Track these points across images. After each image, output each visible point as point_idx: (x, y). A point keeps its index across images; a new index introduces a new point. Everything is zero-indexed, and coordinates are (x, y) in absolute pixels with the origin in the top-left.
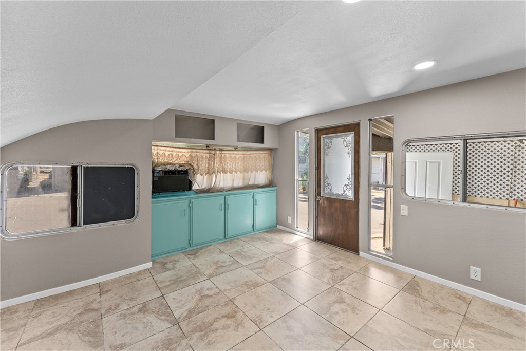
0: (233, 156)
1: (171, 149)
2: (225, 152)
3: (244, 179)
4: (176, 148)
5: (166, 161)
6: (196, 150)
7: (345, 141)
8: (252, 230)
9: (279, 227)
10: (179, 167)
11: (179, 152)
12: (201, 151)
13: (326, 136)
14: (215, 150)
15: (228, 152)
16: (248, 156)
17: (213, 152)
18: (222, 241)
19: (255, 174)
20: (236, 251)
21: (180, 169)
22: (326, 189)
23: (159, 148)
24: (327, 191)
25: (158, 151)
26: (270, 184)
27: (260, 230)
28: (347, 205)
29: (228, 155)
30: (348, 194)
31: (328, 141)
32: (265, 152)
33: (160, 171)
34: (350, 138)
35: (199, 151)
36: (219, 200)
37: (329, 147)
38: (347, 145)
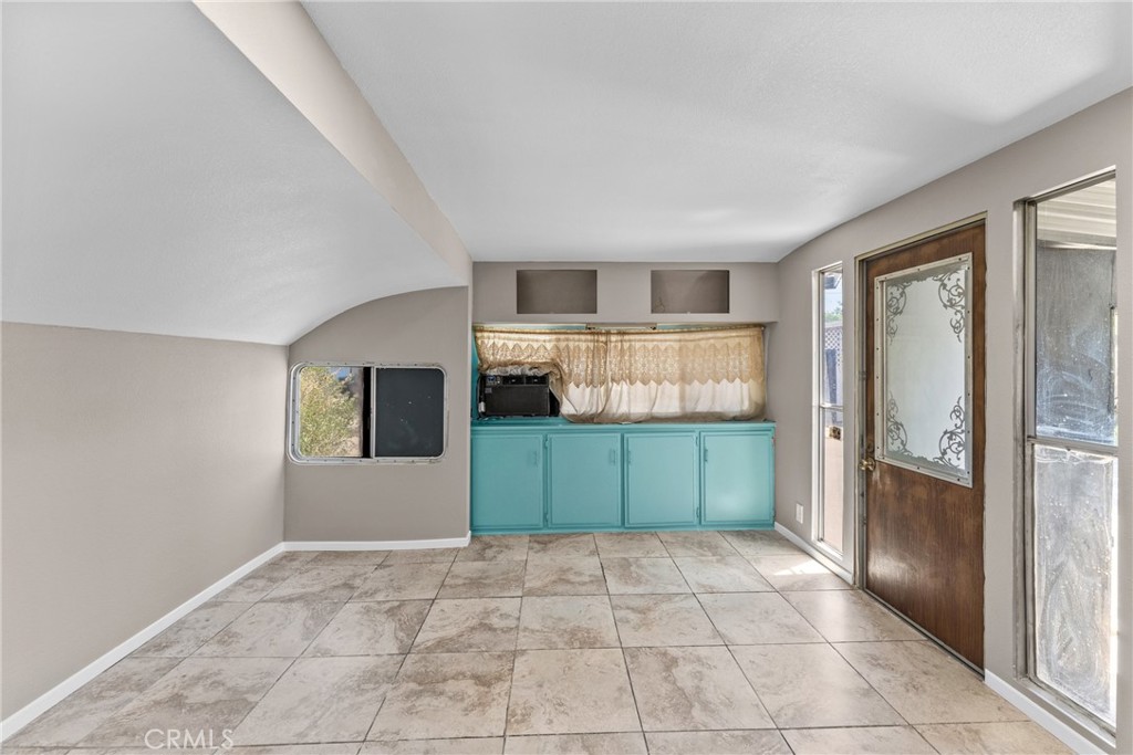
0: (650, 345)
1: (517, 336)
2: (632, 337)
3: (682, 398)
4: (527, 333)
5: (510, 358)
6: (567, 336)
7: (944, 286)
8: (696, 520)
9: (779, 527)
10: (531, 369)
11: (533, 340)
12: (576, 337)
13: (889, 276)
14: (608, 333)
15: (637, 337)
16: (691, 345)
17: (603, 338)
18: (615, 530)
19: (714, 388)
20: (625, 559)
21: (530, 373)
22: (890, 440)
23: (497, 334)
24: (895, 446)
25: (496, 340)
26: (760, 414)
27: (718, 526)
28: (949, 497)
29: (638, 345)
30: (955, 462)
31: (895, 291)
32: (742, 333)
33: (496, 376)
34: (961, 274)
35: (571, 337)
36: (608, 441)
37: (898, 312)
38: (950, 300)
